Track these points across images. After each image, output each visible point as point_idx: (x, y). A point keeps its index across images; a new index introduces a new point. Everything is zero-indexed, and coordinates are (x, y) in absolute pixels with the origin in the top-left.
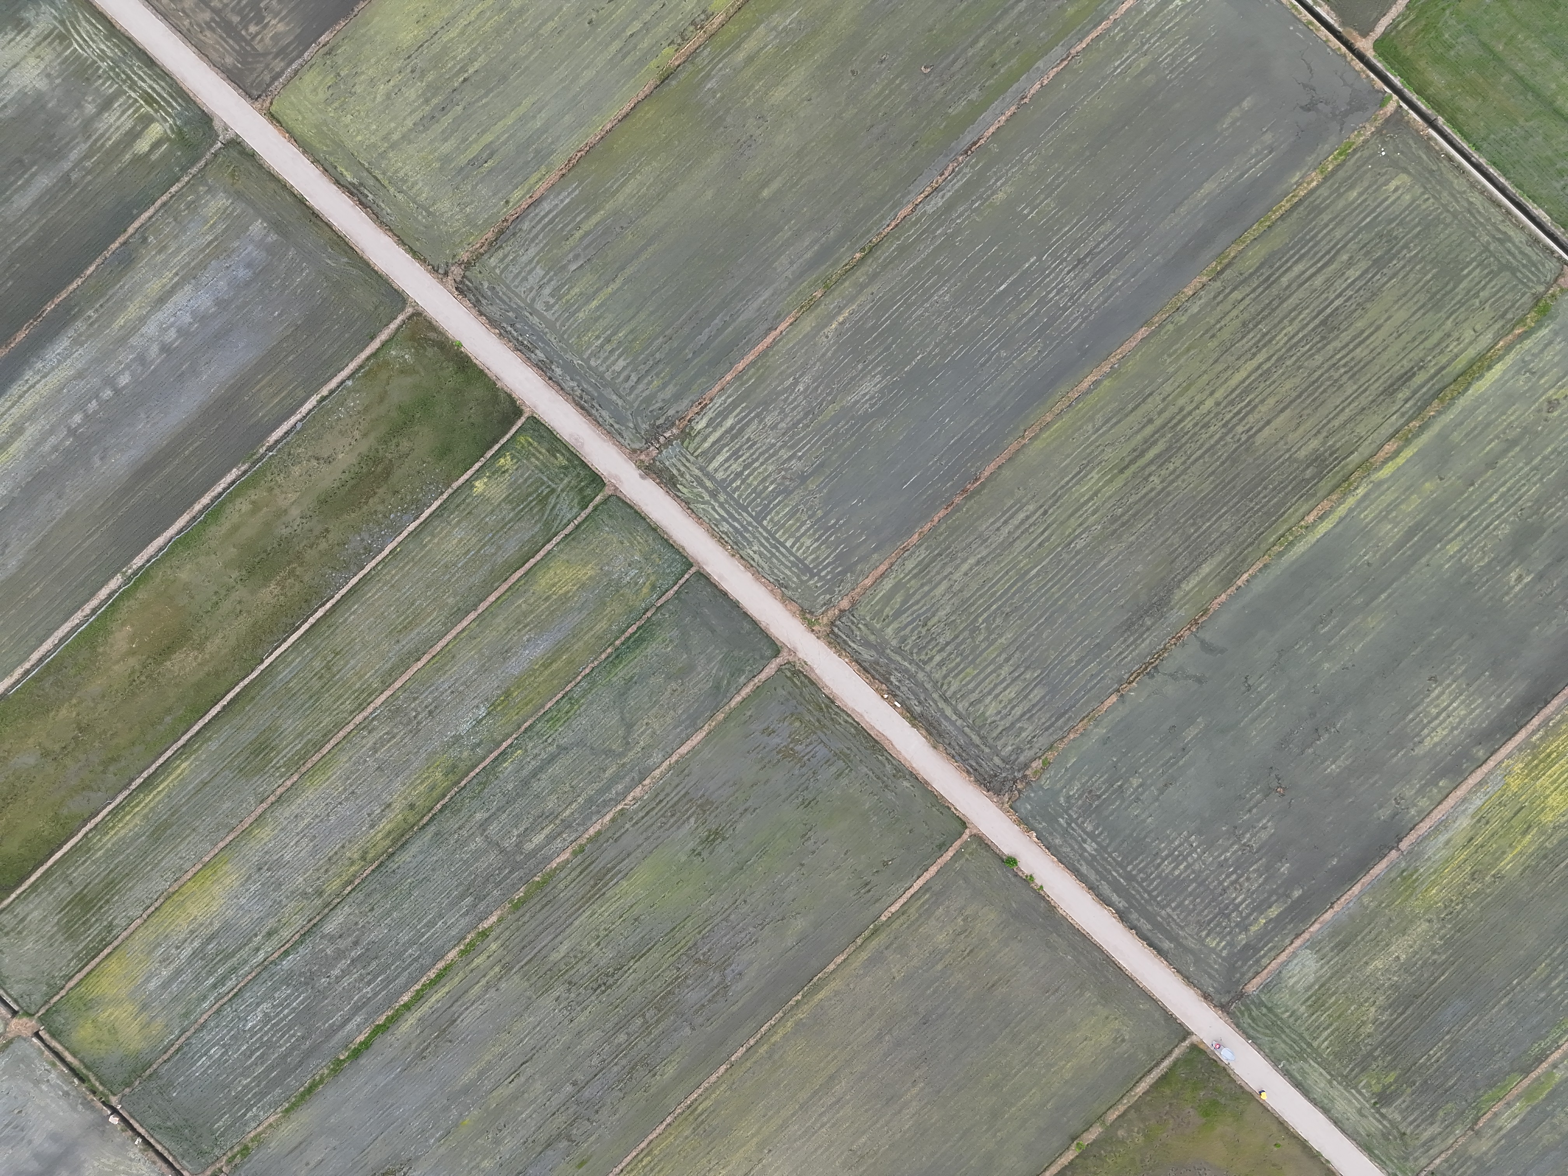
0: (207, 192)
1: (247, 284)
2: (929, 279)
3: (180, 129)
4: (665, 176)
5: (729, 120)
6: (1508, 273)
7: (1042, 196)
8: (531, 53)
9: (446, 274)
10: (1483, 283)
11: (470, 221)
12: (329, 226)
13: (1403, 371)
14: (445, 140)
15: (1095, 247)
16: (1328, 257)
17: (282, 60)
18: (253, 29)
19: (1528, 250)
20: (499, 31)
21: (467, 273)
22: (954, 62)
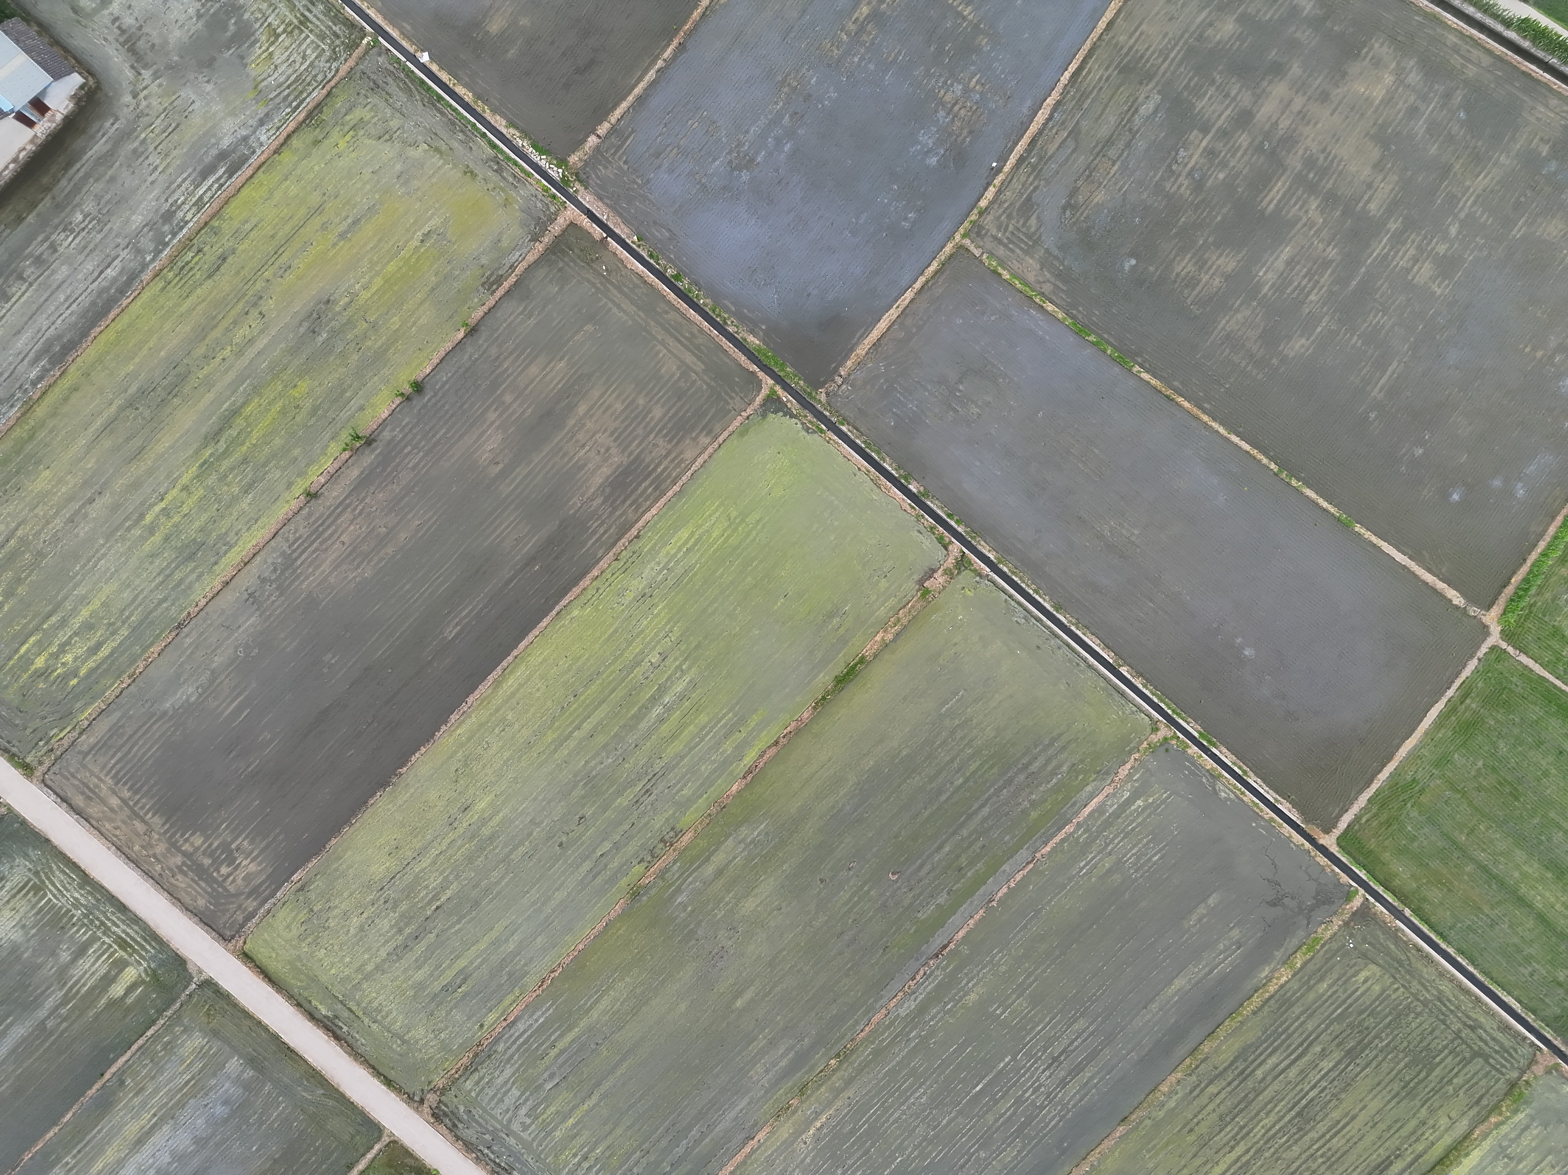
0: (183, 1032)
1: (226, 1120)
2: (905, 1082)
3: (154, 971)
4: (638, 991)
5: (700, 932)
6: (1480, 1060)
7: (1014, 996)
8: (502, 878)
9: (422, 1101)
10: (1456, 1070)
11: (444, 1047)
12: (305, 1061)
13: (1380, 1160)
14: (419, 968)
15: (1069, 1045)
16: (1301, 1049)
17: (255, 899)
18: (224, 870)
19: (1499, 1036)
20: (470, 859)
21: (443, 1098)
22: (921, 866)
